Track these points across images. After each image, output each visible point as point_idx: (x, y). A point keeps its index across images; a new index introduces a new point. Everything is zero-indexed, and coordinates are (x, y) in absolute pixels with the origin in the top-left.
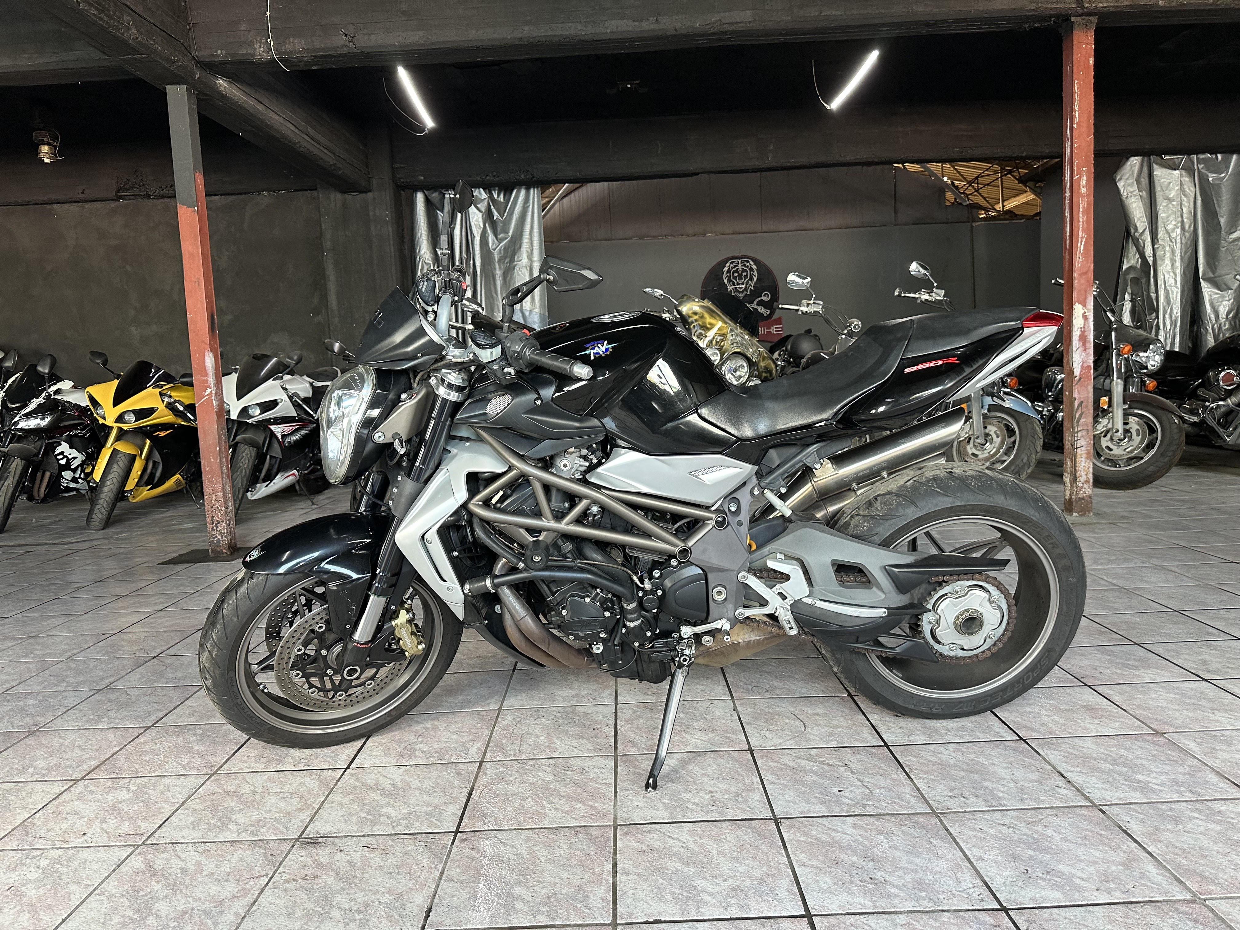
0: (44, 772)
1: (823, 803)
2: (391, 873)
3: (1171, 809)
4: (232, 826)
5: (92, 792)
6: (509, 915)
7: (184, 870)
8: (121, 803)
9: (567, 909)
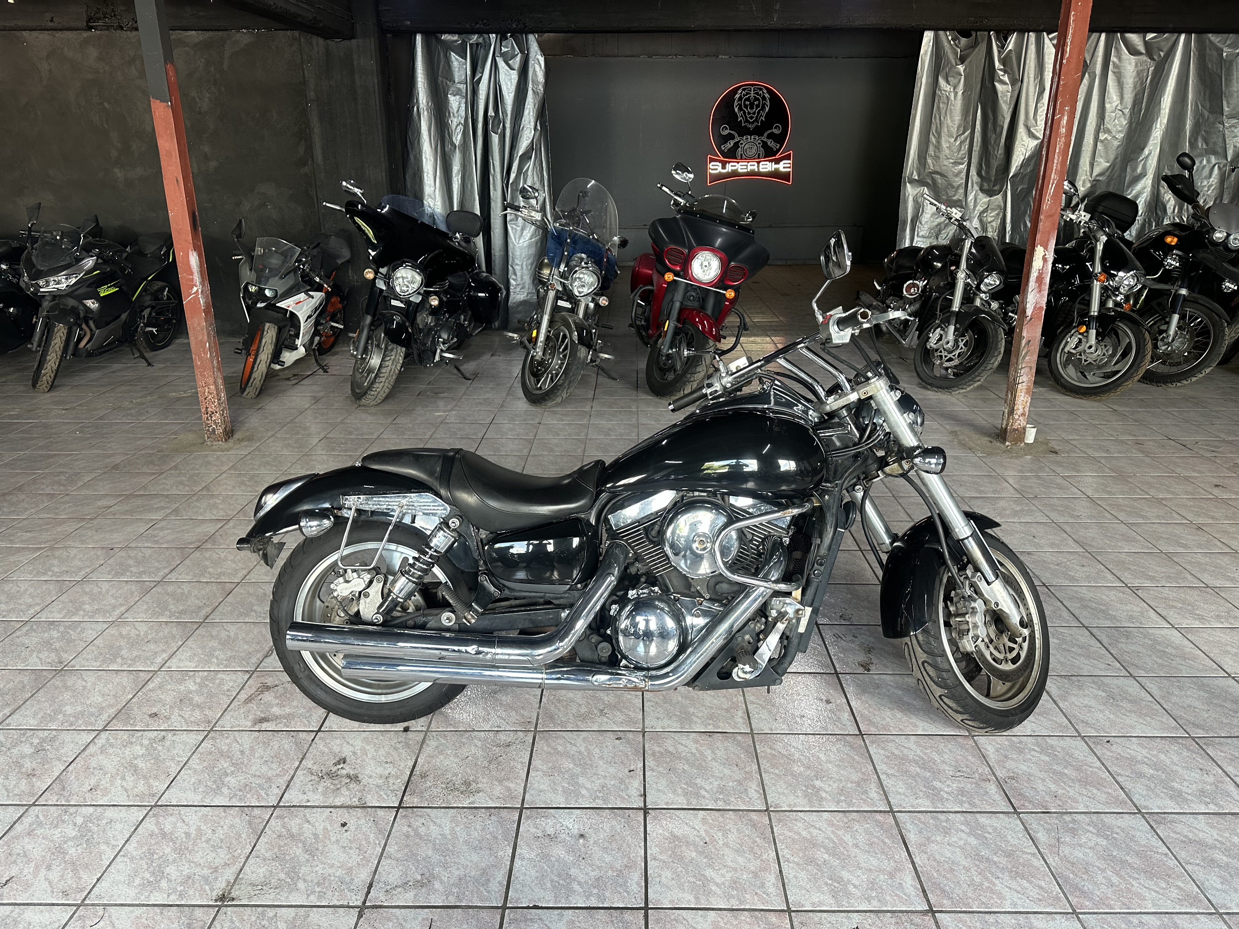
0: (71, 719)
1: (686, 794)
2: (344, 847)
3: (947, 820)
4: (225, 790)
5: (112, 745)
6: (429, 894)
7: (187, 835)
8: (136, 759)
9: (472, 892)
